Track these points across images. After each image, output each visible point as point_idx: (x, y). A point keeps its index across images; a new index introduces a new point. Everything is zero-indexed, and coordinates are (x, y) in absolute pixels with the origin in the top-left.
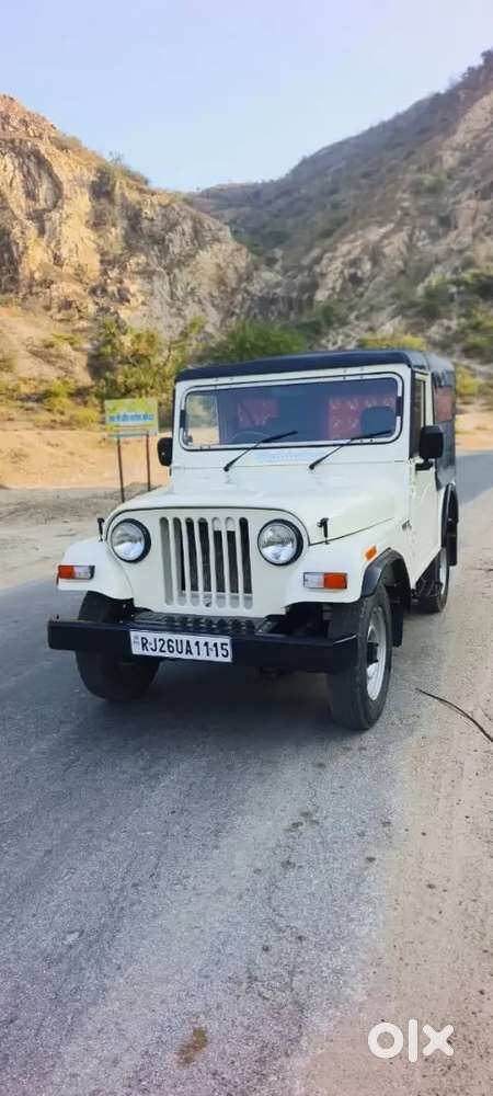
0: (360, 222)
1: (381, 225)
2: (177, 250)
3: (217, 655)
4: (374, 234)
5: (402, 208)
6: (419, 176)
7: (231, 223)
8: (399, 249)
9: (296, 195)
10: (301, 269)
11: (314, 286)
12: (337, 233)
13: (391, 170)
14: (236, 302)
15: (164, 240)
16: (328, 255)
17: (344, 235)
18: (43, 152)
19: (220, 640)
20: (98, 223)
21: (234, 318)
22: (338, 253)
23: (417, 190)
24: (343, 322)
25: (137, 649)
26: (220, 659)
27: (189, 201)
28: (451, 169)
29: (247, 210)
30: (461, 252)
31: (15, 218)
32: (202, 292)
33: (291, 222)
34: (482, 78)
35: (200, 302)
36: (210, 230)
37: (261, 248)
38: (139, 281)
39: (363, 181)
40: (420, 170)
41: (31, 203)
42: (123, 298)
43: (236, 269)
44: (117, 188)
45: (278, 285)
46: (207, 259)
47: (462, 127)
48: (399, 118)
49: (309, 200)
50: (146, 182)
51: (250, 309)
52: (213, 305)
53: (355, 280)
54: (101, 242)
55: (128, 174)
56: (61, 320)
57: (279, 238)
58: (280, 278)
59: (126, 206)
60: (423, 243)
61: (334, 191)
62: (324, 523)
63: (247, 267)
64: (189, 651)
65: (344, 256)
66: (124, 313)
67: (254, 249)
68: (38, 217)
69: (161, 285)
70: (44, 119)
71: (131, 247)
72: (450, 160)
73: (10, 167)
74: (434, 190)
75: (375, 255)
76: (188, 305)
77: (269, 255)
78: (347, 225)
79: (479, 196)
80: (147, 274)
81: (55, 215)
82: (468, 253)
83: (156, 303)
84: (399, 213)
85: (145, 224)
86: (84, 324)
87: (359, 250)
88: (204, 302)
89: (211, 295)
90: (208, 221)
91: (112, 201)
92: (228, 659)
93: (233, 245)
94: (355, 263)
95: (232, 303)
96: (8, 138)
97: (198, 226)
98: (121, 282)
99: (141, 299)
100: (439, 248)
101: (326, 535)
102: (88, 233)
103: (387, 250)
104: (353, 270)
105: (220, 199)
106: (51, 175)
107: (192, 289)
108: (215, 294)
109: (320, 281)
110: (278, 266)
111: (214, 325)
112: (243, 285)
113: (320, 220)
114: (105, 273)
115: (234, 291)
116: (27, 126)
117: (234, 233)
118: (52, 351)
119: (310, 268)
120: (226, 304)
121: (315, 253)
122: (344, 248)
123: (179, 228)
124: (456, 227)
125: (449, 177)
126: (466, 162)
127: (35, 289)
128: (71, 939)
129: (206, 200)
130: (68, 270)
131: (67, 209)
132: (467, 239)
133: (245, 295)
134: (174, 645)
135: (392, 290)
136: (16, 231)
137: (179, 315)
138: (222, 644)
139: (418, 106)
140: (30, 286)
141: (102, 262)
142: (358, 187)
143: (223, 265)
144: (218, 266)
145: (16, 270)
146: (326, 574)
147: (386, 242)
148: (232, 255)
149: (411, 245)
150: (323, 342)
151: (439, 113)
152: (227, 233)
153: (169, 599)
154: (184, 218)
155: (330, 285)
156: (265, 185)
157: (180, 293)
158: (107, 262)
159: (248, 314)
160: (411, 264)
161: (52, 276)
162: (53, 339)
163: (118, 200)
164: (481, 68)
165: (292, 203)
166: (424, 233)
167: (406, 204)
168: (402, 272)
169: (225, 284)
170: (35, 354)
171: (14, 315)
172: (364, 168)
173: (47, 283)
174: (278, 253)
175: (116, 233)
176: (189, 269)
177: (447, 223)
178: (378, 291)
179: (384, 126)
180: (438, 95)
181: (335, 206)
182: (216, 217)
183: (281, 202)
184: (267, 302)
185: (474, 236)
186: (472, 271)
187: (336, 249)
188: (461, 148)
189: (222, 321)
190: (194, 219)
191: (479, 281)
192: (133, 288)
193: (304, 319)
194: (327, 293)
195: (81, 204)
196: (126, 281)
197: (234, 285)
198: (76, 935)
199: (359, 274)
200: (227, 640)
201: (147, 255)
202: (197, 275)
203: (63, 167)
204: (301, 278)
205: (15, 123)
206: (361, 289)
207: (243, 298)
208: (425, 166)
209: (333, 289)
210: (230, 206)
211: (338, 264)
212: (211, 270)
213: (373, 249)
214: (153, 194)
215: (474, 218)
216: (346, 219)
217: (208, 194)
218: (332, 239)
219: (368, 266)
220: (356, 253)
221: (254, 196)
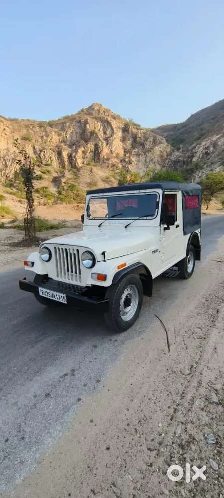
0: (210, 135)
1: (217, 135)
2: (148, 147)
4: (214, 138)
7: (166, 137)
9: (188, 127)
10: (188, 151)
11: (193, 156)
12: (202, 138)
15: (144, 144)
16: (198, 146)
17: (204, 139)
18: (109, 120)
20: (124, 140)
21: (165, 168)
22: (202, 145)
24: (202, 168)
27: (153, 131)
29: (172, 133)
31: (100, 140)
32: (155, 160)
33: (186, 136)
35: (154, 163)
36: (159, 140)
37: (175, 145)
38: (135, 157)
39: (212, 121)
41: (105, 136)
42: (130, 163)
44: (130, 129)
45: (180, 156)
46: (158, 149)
49: (193, 128)
50: (139, 126)
51: (170, 165)
52: (159, 164)
53: (207, 154)
54: (125, 146)
55: (135, 125)
56: (112, 170)
57: (182, 141)
58: (181, 154)
59: (133, 134)
61: (201, 125)
63: (170, 152)
65: (204, 146)
66: (130, 167)
67: (173, 145)
68: (106, 140)
69: (142, 158)
70: (110, 110)
71: (133, 147)
73: (99, 125)
75: (215, 145)
76: (150, 164)
77: (178, 147)
78: (204, 136)
80: (138, 155)
81: (111, 139)
83: (140, 164)
85: (138, 139)
86: (118, 171)
88: (156, 163)
89: (158, 161)
90: (159, 137)
91: (129, 133)
93: (166, 144)
94: (207, 148)
95: (165, 163)
96: (99, 116)
97: (155, 139)
98: (130, 158)
99: (136, 163)
102: (121, 144)
103: (219, 143)
104: (206, 151)
105: (163, 130)
106: (111, 127)
107: (152, 159)
108: (159, 160)
109: (194, 155)
110: (181, 151)
111: (158, 170)
112: (169, 157)
113: (196, 134)
114: (125, 155)
115: (166, 159)
116: (104, 113)
117: (167, 141)
118: (108, 179)
119: (191, 150)
120: (163, 163)
122: (204, 143)
123: (149, 140)
127: (105, 161)
129: (158, 131)
130: (114, 155)
131: (115, 137)
133: (169, 160)
135: (220, 157)
136: (100, 144)
137: (148, 167)
140: (103, 161)
141: (124, 152)
142: (210, 123)
143: (162, 151)
144: (161, 151)
145: (99, 157)
147: (219, 140)
148: (165, 148)
150: (194, 175)
152: (164, 141)
154: (150, 137)
156: (178, 124)
157: (148, 161)
158: (126, 152)
159: (170, 167)
161: (110, 157)
162: (109, 176)
163: (130, 132)
165: (186, 130)
169: (163, 157)
170: (103, 181)
171: (98, 169)
172: (212, 117)
173: (108, 159)
174: (181, 146)
175: (129, 143)
176: (151, 153)
178: (215, 157)
181: (202, 130)
182: (162, 136)
183: (183, 130)
184: (176, 162)
187: (200, 144)
189: (161, 169)
190: (154, 137)
192: (134, 160)
193: (189, 168)
194: (197, 158)
195: (119, 134)
196: (131, 158)
197: (166, 157)
199: (208, 152)
201: (138, 149)
202: (154, 154)
203: (115, 124)
204: (189, 154)
205: (101, 112)
206: (209, 157)
209: (199, 157)
210: (166, 132)
211: (201, 148)
212: (159, 153)
213: (214, 143)
214: (141, 130)
216: (204, 134)
217: (159, 129)
218: (199, 141)
219: (211, 149)
220: (208, 145)
221: (175, 128)
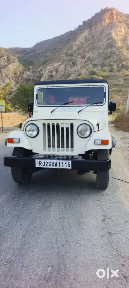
0: (53, 61)
1: (58, 62)
4: (56, 65)
5: (63, 59)
6: (67, 51)
7: (18, 58)
8: (62, 69)
9: (35, 52)
10: (37, 72)
12: (47, 63)
13: (60, 49)
14: (19, 80)
16: (44, 69)
17: (48, 64)
21: (19, 84)
22: (47, 69)
23: (67, 54)
27: (6, 50)
28: (75, 50)
29: (22, 55)
30: (78, 71)
32: (10, 76)
33: (34, 60)
34: (82, 28)
35: (9, 78)
36: (12, 59)
37: (26, 65)
39: (53, 51)
40: (68, 50)
43: (19, 70)
45: (31, 76)
46: (11, 67)
47: (78, 40)
48: (62, 36)
49: (39, 54)
51: (23, 81)
52: (13, 80)
57: (31, 63)
58: (31, 74)
60: (68, 68)
61: (45, 53)
63: (22, 70)
65: (49, 70)
67: (24, 65)
72: (75, 48)
74: (71, 55)
75: (56, 70)
76: (6, 79)
77: (28, 67)
78: (49, 62)
79: (82, 58)
82: (80, 72)
84: (62, 60)
87: (52, 68)
88: (10, 79)
89: (12, 77)
90: (11, 57)
92: (70, 168)
93: (18, 64)
94: (51, 72)
95: (18, 79)
97: (8, 57)
100: (72, 70)
103: (59, 69)
104: (51, 74)
105: (15, 51)
107: (7, 75)
108: (14, 77)
109: (42, 76)
110: (31, 71)
111: (13, 85)
112: (21, 75)
113: (42, 60)
115: (19, 77)
117: (19, 61)
119: (39, 72)
120: (17, 80)
121: (41, 68)
122: (48, 68)
123: (3, 58)
124: (76, 65)
125: (75, 52)
126: (79, 49)
129: (11, 51)
132: (79, 68)
133: (22, 78)
137: (3, 82)
138: (68, 163)
139: (66, 33)
142: (52, 52)
143: (16, 69)
144: (14, 69)
147: (59, 67)
148: (18, 67)
149: (65, 69)
151: (71, 36)
152: (17, 60)
154: (5, 55)
155: (45, 77)
156: (27, 48)
157: (3, 76)
159: (22, 83)
160: (65, 73)
164: (82, 25)
165: (34, 55)
166: (69, 66)
167: (64, 58)
168: (63, 75)
169: (16, 75)
172: (53, 48)
174: (31, 67)
176: (6, 69)
177: (74, 64)
179: (58, 37)
180: (72, 31)
181: (46, 57)
182: (15, 56)
183: (31, 54)
184: (28, 80)
185: (81, 68)
186: (80, 76)
187: (46, 68)
188: (78, 46)
189: (16, 84)
190: (7, 55)
191: (82, 79)
194: (44, 79)
197: (19, 75)
199: (52, 75)
200: (70, 161)
202: (8, 71)
204: (37, 74)
206: (53, 79)
207: (21, 79)
208: (69, 49)
209: (46, 78)
210: (17, 53)
211: (47, 71)
212: (13, 70)
213: (56, 68)
215: (81, 63)
216: (49, 60)
217: (11, 49)
218: (45, 65)
219: (55, 73)
220: (52, 69)
221: (24, 51)
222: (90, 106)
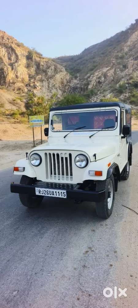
0: (101, 67)
1: (107, 67)
2: (50, 74)
3: (62, 196)
4: (105, 70)
5: (113, 63)
6: (118, 54)
7: (65, 67)
8: (112, 74)
9: (83, 59)
10: (84, 79)
11: (88, 84)
12: (95, 70)
13: (110, 52)
14: (66, 89)
15: (46, 71)
16: (92, 76)
17: (96, 70)
18: (13, 47)
19: (63, 191)
20: (28, 66)
21: (66, 93)
23: (117, 58)
24: (96, 94)
25: (37, 193)
26: (63, 197)
27: (53, 60)
28: (127, 52)
29: (69, 63)
30: (129, 75)
31: (5, 65)
32: (57, 86)
33: (82, 66)
34: (135, 27)
35: (56, 89)
36: (59, 68)
37: (73, 73)
38: (39, 83)
39: (102, 55)
40: (118, 52)
41: (10, 61)
42: (35, 87)
43: (66, 79)
44: (33, 57)
45: (78, 84)
46: (58, 77)
47: (130, 40)
48: (112, 38)
49: (87, 60)
50: (42, 55)
51: (70, 90)
52: (60, 89)
53: (99, 83)
54: (29, 72)
55: (36, 53)
56: (18, 93)
57: (78, 71)
58: (78, 82)
59: (36, 62)
60: (119, 72)
61: (94, 58)
62: (95, 155)
63: (69, 79)
64: (53, 194)
65: (97, 76)
66: (35, 91)
67: (71, 74)
68: (12, 65)
69: (45, 84)
70: (13, 38)
71: (37, 74)
72: (126, 49)
73: (4, 51)
74: (122, 58)
75: (105, 76)
76: (53, 89)
77: (75, 75)
78: (97, 67)
79: (134, 59)
80: (42, 81)
81: (16, 64)
82: (131, 75)
83: (44, 89)
84: (112, 64)
85: (41, 67)
86: (24, 94)
88: (57, 88)
89: (59, 86)
90: (59, 66)
91: (32, 60)
92: (65, 197)
93: (65, 73)
94: (100, 78)
95: (65, 89)
96: (4, 43)
97: (56, 67)
98: (34, 83)
99: (40, 88)
100: (123, 74)
101: (95, 159)
102: (26, 70)
103: (108, 74)
104: (99, 80)
105: (63, 60)
106: (15, 53)
107: (54, 85)
108: (60, 86)
109: (90, 83)
110: (78, 79)
111: (60, 95)
112: (68, 84)
113: (90, 66)
114: (30, 80)
115: (66, 86)
116: (9, 40)
117: (66, 69)
118: (15, 102)
119: (87, 79)
120: (64, 89)
121: (88, 75)
122: (96, 74)
123: (50, 68)
124: (128, 68)
125: (126, 54)
126: (130, 50)
127: (10, 85)
128: (15, 293)
129: (58, 60)
130: (19, 79)
131: (20, 63)
132: (131, 71)
134: (49, 192)
135: (110, 85)
136: (5, 69)
137: (51, 92)
138: (64, 193)
139: (117, 35)
140: (9, 84)
141: (29, 77)
142: (101, 57)
143: (63, 78)
144: (61, 78)
145: (5, 80)
146: (96, 171)
147: (108, 72)
148: (65, 75)
149: (115, 73)
150: (91, 100)
151: (122, 37)
152: (64, 69)
153: (47, 177)
154: (52, 65)
155: (93, 84)
156: (74, 56)
157: (51, 86)
158: (30, 77)
159: (70, 92)
160: (115, 78)
161: (15, 81)
162: (15, 99)
163: (34, 60)
164: (135, 24)
165: (82, 62)
166: (119, 70)
167: (114, 62)
168: (113, 80)
169: (63, 84)
170: (10, 103)
171: (4, 92)
172: (102, 52)
173: (14, 83)
174: (78, 75)
175: (33, 70)
176: (53, 79)
177: (125, 67)
178: (106, 85)
179: (108, 40)
180: (123, 31)
181: (94, 62)
182: (61, 65)
183: (79, 61)
184: (75, 89)
185: (133, 70)
186: (132, 80)
187: (94, 74)
188: (130, 46)
189: (63, 94)
190: (55, 66)
191: (134, 83)
192: (38, 84)
193: (85, 93)
194: (92, 86)
195: (23, 61)
196: (36, 83)
197: (66, 84)
198: (16, 292)
199: (101, 81)
200: (65, 191)
201: (42, 75)
202: (55, 81)
203: (19, 51)
204: (85, 82)
205: (5, 38)
206: (101, 85)
207: (68, 87)
208: (119, 51)
209: (94, 85)
210: (65, 62)
211: (95, 78)
212: (59, 80)
213: (105, 74)
214: (43, 59)
215: (133, 65)
216: (97, 66)
217: (59, 58)
218: (93, 71)
219: (103, 79)
220: (100, 75)
221: (72, 59)
222: (101, 130)
